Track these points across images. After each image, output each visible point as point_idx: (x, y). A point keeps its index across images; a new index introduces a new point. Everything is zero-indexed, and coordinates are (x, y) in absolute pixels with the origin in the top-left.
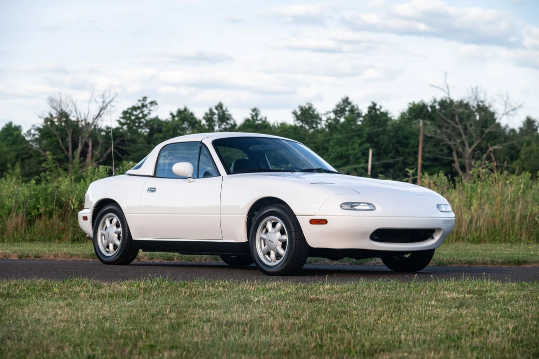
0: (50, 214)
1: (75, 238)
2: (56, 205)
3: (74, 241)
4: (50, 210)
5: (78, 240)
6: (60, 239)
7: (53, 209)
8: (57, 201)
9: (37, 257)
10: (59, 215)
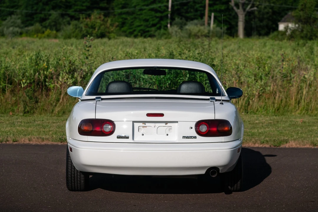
0: (4, 90)
1: (26, 110)
2: (8, 83)
3: (25, 113)
4: (3, 87)
5: (28, 112)
6: (13, 111)
7: (6, 86)
8: (8, 80)
9: (15, 142)
10: (10, 91)
